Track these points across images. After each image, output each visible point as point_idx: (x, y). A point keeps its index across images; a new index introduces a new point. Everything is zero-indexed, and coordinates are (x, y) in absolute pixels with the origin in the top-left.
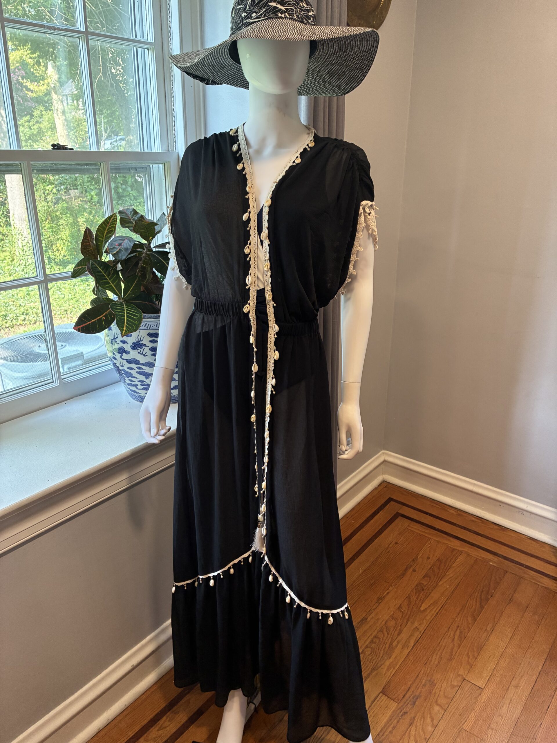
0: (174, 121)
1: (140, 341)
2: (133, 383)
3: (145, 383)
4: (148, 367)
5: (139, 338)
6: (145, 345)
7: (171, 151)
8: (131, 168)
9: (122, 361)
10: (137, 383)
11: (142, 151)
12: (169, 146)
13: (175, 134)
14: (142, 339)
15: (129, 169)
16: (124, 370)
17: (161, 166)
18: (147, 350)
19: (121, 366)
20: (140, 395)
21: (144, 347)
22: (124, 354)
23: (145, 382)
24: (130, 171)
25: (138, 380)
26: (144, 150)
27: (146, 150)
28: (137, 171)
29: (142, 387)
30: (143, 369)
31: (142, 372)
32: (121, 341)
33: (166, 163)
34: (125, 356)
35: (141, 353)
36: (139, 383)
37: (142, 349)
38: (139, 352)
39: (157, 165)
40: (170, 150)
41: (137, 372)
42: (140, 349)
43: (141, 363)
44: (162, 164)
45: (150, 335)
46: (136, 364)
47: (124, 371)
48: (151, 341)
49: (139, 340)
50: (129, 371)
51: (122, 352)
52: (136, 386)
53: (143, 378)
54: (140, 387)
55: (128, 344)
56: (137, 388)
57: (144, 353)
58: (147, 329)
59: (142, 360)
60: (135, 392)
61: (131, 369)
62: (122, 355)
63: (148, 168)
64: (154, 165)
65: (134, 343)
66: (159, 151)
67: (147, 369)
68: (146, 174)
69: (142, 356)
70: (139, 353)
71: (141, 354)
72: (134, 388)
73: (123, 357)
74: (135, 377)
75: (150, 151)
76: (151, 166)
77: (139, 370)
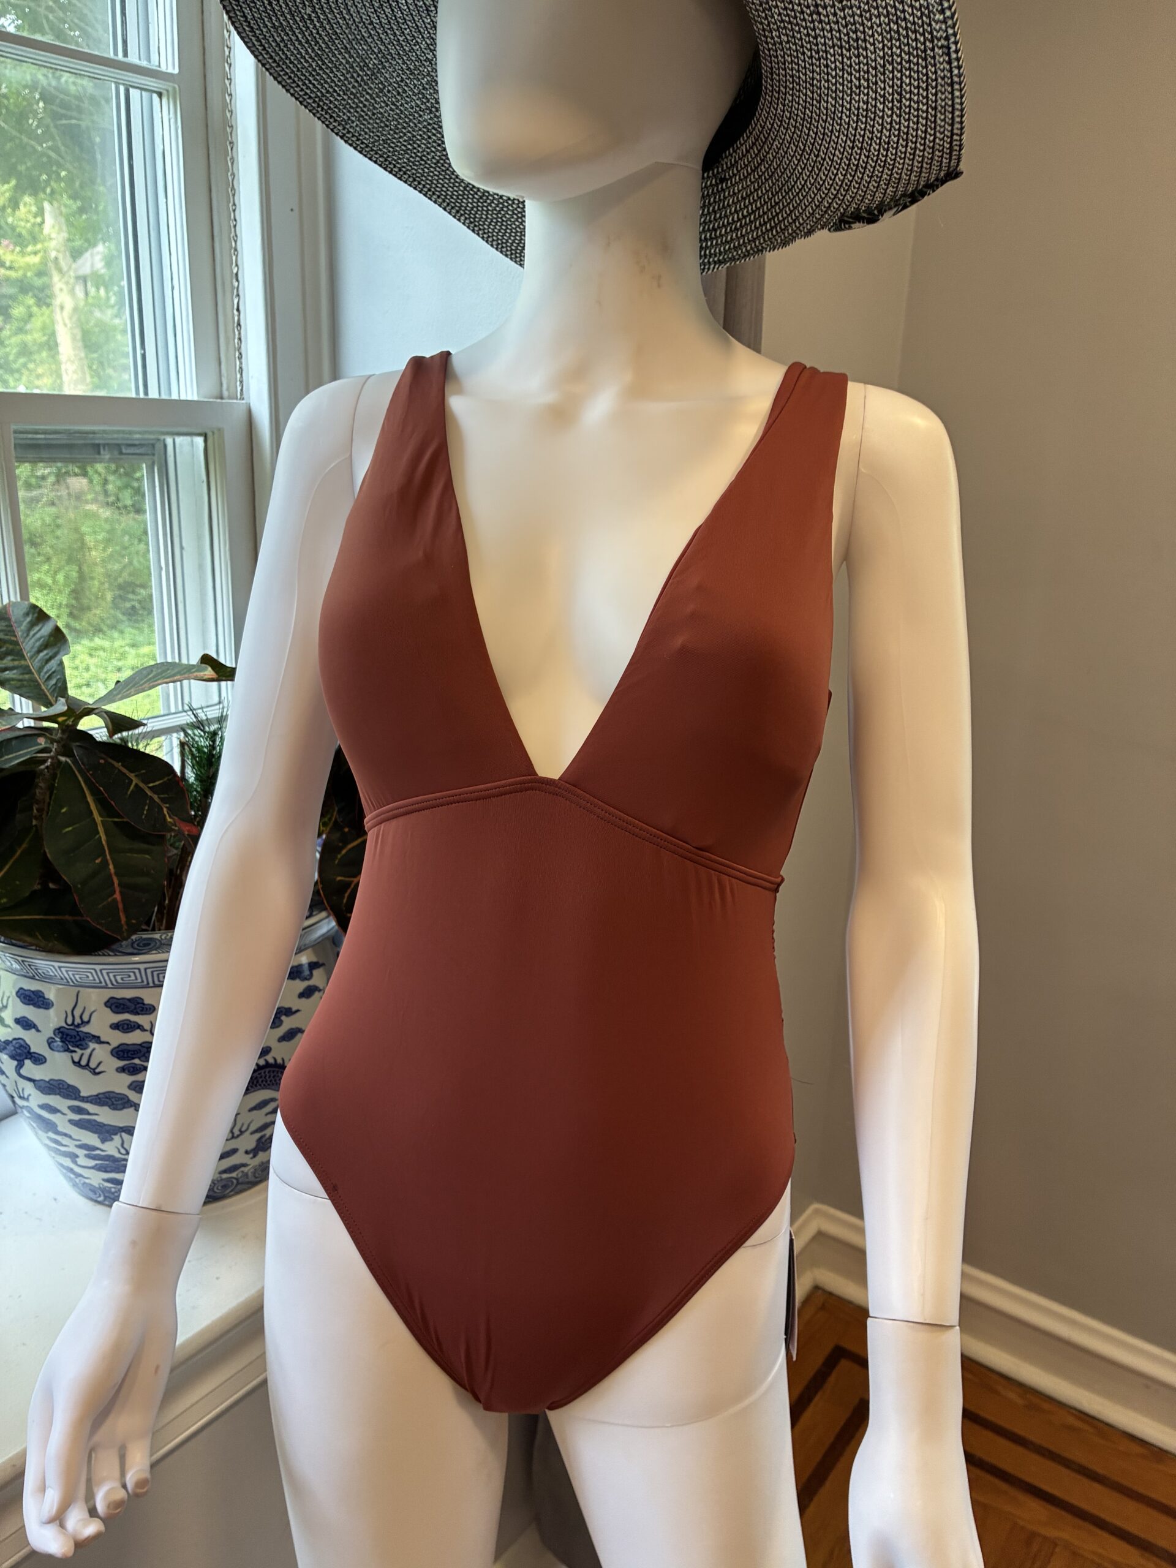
0: (238, 310)
1: (78, 1026)
2: (63, 1149)
3: (98, 1152)
4: (106, 1108)
5: (77, 1013)
6: (97, 1039)
7: (230, 398)
8: (104, 445)
9: (23, 1083)
10: (72, 1149)
11: (142, 395)
12: (221, 384)
13: (240, 348)
14: (86, 1018)
15: (97, 448)
16: (30, 1110)
17: (200, 441)
18: (100, 1054)
19: (20, 1097)
20: (87, 1181)
21: (92, 1045)
22: (28, 1062)
23: (98, 1149)
24: (99, 453)
25: (78, 1143)
26: (146, 393)
27: (153, 394)
28: (121, 453)
29: (92, 1163)
30: (89, 1114)
31: (89, 1121)
32: (18, 1021)
33: (210, 434)
34: (30, 1068)
35: (83, 1063)
36: (81, 1152)
37: (88, 1051)
38: (76, 1060)
39: (188, 438)
40: (225, 394)
41: (70, 1121)
42: (80, 1052)
43: (82, 1094)
44: (199, 435)
45: (115, 1005)
46: (67, 1096)
47: (29, 1112)
48: (116, 1026)
49: (78, 1021)
50: (45, 1114)
51: (20, 1055)
52: (74, 1157)
53: (92, 1139)
54: (82, 1161)
55: (38, 1031)
56: (75, 1163)
57: (93, 1065)
58: (106, 987)
59: (88, 1085)
60: (71, 1170)
61: (54, 1110)
62: (20, 1065)
63: (159, 446)
64: (179, 440)
65: (59, 1031)
66: (190, 398)
67: (105, 1115)
68: (153, 464)
69: (87, 1072)
70: (77, 1064)
71: (83, 1067)
72: (67, 1162)
73: (22, 1072)
74: (66, 1135)
75: (164, 397)
76: (169, 441)
77: (77, 1117)
